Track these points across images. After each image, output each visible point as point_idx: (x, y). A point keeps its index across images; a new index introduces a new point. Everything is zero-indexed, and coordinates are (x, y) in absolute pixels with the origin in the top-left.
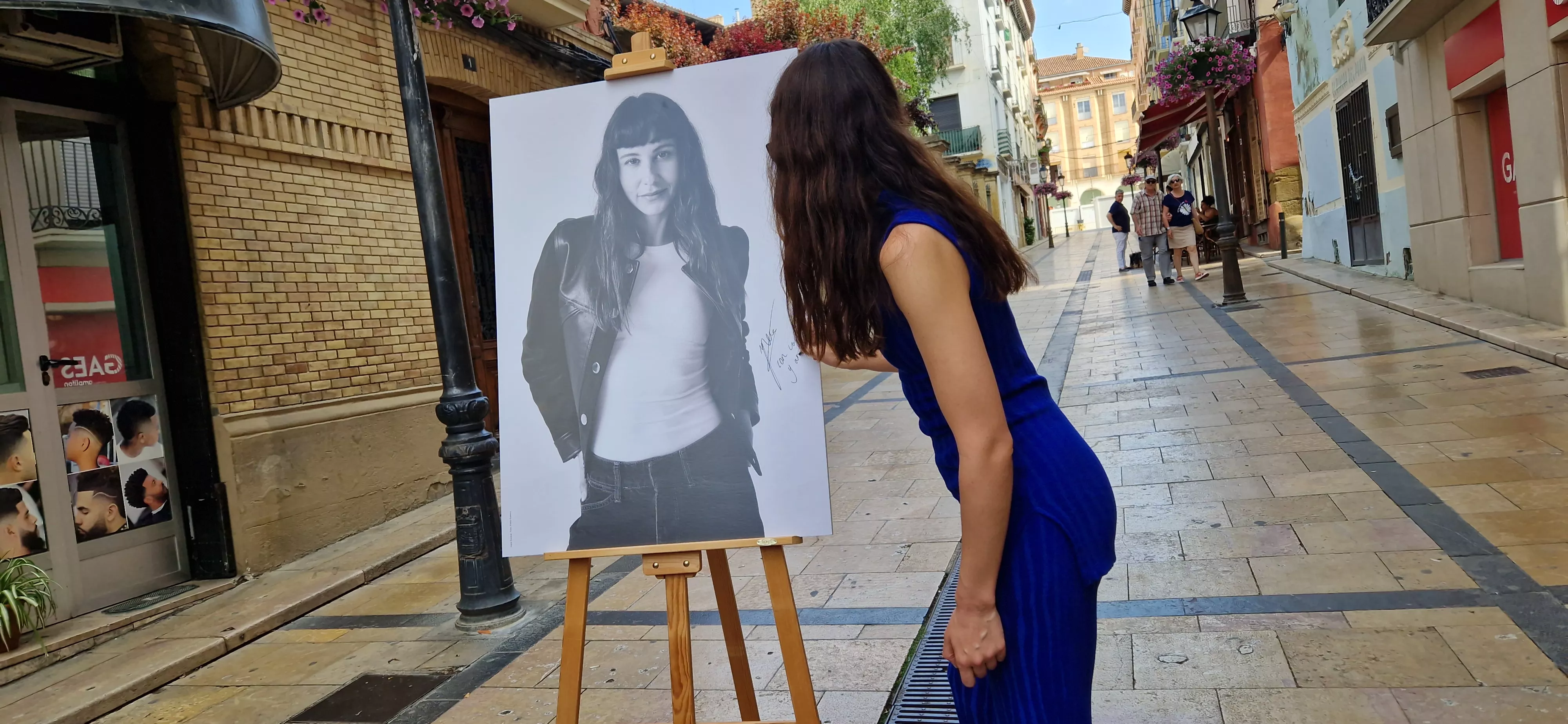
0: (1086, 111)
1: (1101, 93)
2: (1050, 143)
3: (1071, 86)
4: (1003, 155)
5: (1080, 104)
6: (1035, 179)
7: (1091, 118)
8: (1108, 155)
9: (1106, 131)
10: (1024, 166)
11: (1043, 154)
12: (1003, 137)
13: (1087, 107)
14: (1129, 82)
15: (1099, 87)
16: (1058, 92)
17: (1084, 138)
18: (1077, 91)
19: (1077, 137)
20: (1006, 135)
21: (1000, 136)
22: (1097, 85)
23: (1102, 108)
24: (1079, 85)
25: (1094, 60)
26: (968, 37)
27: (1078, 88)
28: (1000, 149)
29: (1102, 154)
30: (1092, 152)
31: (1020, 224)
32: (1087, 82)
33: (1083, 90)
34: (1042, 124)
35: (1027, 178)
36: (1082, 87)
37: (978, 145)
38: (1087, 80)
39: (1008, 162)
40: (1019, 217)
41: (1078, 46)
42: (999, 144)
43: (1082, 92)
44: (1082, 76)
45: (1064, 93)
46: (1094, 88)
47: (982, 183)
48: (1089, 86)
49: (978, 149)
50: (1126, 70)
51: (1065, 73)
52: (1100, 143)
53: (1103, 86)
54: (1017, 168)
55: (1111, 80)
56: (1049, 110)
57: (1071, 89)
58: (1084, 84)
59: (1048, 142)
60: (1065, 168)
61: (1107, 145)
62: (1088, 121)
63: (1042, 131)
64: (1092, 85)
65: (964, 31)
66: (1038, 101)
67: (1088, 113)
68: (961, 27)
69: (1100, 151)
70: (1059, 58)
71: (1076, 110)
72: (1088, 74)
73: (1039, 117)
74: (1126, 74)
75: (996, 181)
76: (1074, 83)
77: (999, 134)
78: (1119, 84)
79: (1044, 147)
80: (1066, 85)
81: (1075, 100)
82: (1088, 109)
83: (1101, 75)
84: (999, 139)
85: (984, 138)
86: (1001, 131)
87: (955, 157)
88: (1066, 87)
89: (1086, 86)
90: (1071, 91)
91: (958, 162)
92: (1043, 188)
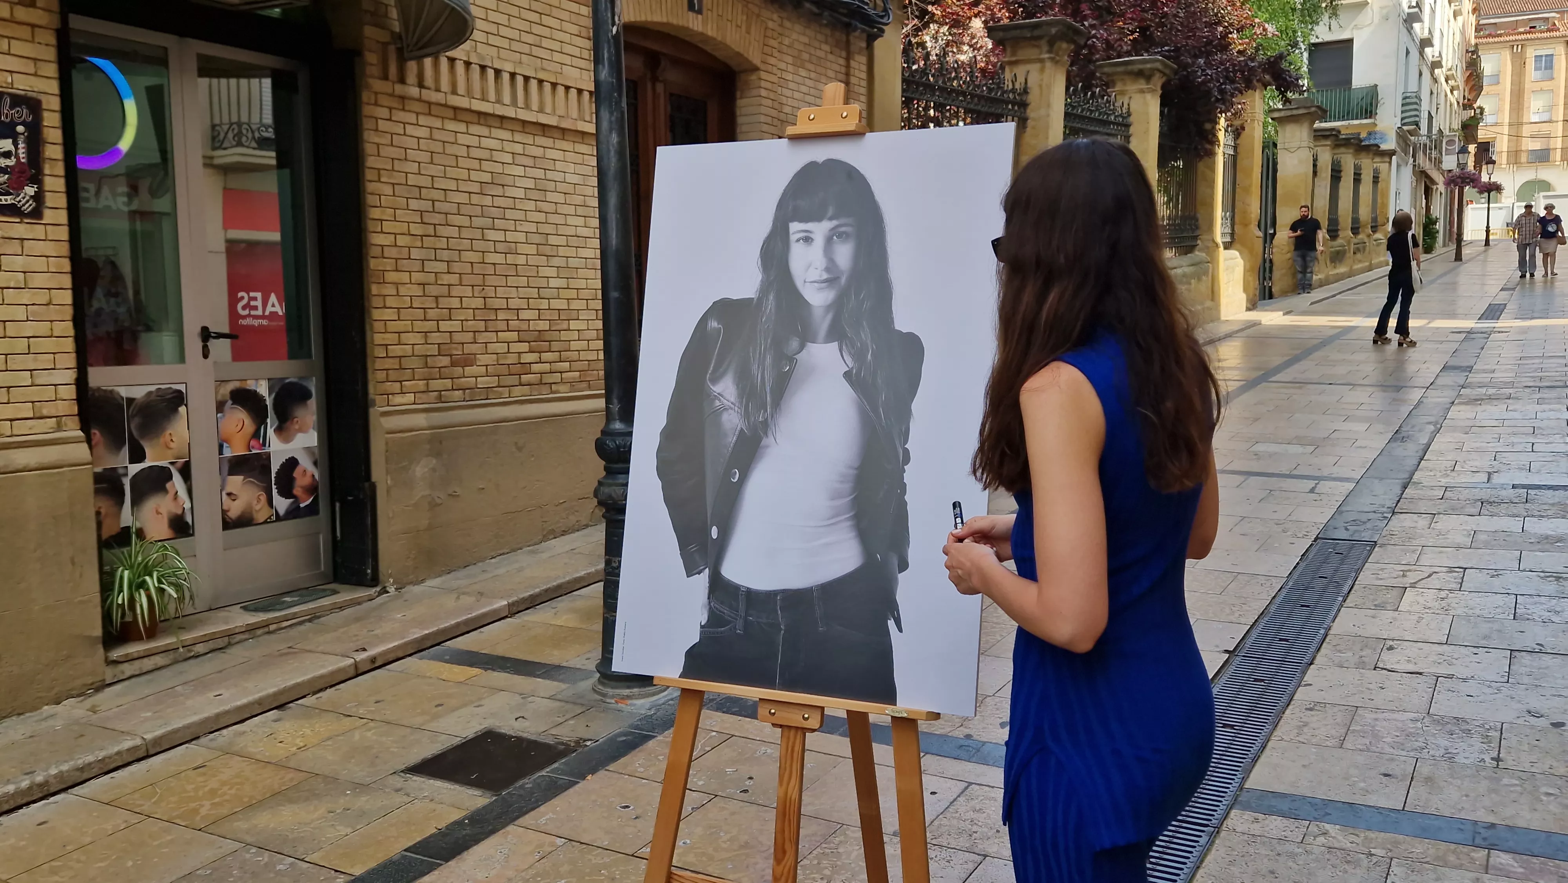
0: (1546, 68)
2: (1482, 113)
3: (1529, 33)
4: (1405, 128)
5: (1538, 58)
6: (1450, 162)
10: (1436, 143)
11: (1469, 128)
12: (1410, 103)
13: (1547, 63)
16: (1507, 39)
18: (1538, 39)
19: (1526, 105)
20: (1415, 99)
21: (1404, 102)
24: (1542, 32)
27: (1539, 35)
28: (1402, 119)
30: (1545, 127)
33: (1547, 38)
34: (1474, 85)
35: (1438, 162)
36: (1545, 35)
37: (1371, 112)
38: (1555, 24)
39: (1413, 138)
42: (1402, 112)
43: (1543, 42)
44: (1548, 19)
45: (1516, 40)
46: (1563, 37)
47: (1368, 165)
48: (1558, 34)
49: (1370, 117)
54: (1425, 145)
56: (1488, 65)
57: (1529, 36)
58: (1549, 30)
59: (1478, 111)
60: (1501, 147)
62: (1549, 83)
63: (1474, 94)
66: (1473, 52)
67: (1549, 71)
71: (1531, 64)
72: (1558, 16)
73: (1471, 75)
75: (1390, 163)
77: (1406, 98)
79: (1472, 117)
80: (1522, 30)
81: (1531, 53)
82: (1550, 66)
84: (1403, 105)
85: (1381, 102)
86: (1408, 95)
87: (1332, 129)
88: (1521, 33)
89: (1552, 34)
90: (1528, 40)
91: (1336, 136)
92: (1459, 177)
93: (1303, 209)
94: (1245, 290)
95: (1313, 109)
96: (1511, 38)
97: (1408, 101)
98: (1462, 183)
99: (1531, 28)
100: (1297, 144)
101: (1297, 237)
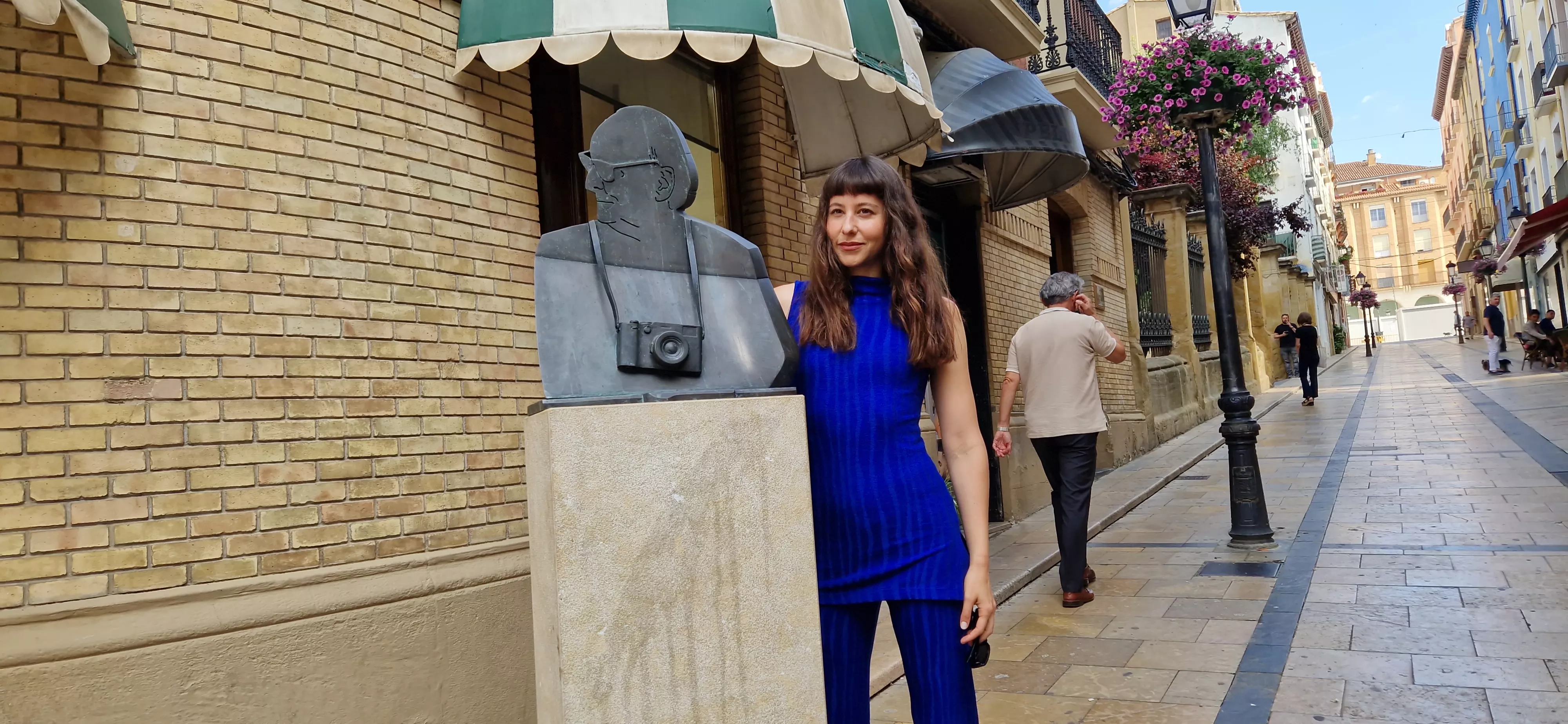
0: (1380, 219)
1: (1398, 201)
2: (1352, 252)
3: (1363, 194)
4: (1318, 261)
5: (1373, 212)
7: (1386, 226)
8: (1407, 266)
9: (1404, 240)
10: (1334, 273)
11: (1346, 262)
12: (1318, 243)
14: (1431, 189)
15: (1395, 194)
16: (1347, 199)
17: (1378, 247)
18: (1370, 198)
19: (1369, 246)
20: (1321, 241)
21: (1314, 243)
22: (1394, 192)
23: (1399, 216)
24: (1372, 193)
25: (1389, 167)
26: (1298, 146)
27: (1371, 195)
28: (1314, 255)
29: (1399, 265)
30: (1387, 262)
31: (1329, 331)
32: (1380, 190)
33: (1377, 197)
34: (1342, 230)
36: (1375, 195)
37: (1293, 251)
38: (1380, 187)
39: (1322, 268)
40: (1329, 325)
41: (1370, 153)
42: (1313, 250)
43: (1375, 199)
44: (1375, 183)
45: (1354, 200)
46: (1389, 195)
48: (1385, 193)
49: (1293, 254)
50: (1426, 177)
51: (1355, 180)
52: (1398, 254)
53: (1400, 193)
54: (1330, 274)
55: (1409, 188)
56: (1347, 216)
57: (1363, 196)
58: (1377, 191)
59: (1349, 250)
61: (1405, 256)
62: (1384, 229)
63: (1341, 238)
64: (1388, 191)
65: (1293, 140)
66: (1338, 208)
67: (1383, 221)
68: (1290, 136)
69: (1398, 261)
70: (1347, 165)
71: (1368, 216)
72: (1383, 181)
73: (1339, 224)
74: (1426, 181)
75: (1312, 286)
76: (1366, 190)
77: (1313, 240)
78: (1419, 191)
79: (1346, 254)
80: (1357, 192)
81: (1367, 208)
82: (1382, 216)
83: (1398, 183)
84: (1313, 245)
85: (1299, 243)
86: (1316, 237)
87: (1288, 261)
88: (1356, 195)
89: (1380, 194)
90: (1363, 199)
91: (1291, 265)
92: (1361, 295)
93: (1285, 316)
94: (1267, 373)
95: (1278, 247)
96: (1350, 198)
97: (1316, 242)
98: (1363, 299)
99: (1363, 190)
100: (1268, 272)
101: (1281, 338)
